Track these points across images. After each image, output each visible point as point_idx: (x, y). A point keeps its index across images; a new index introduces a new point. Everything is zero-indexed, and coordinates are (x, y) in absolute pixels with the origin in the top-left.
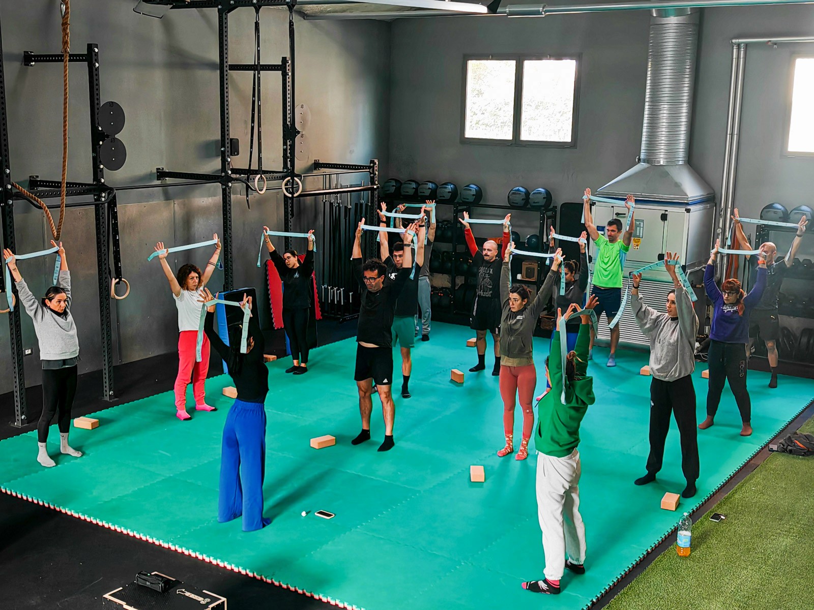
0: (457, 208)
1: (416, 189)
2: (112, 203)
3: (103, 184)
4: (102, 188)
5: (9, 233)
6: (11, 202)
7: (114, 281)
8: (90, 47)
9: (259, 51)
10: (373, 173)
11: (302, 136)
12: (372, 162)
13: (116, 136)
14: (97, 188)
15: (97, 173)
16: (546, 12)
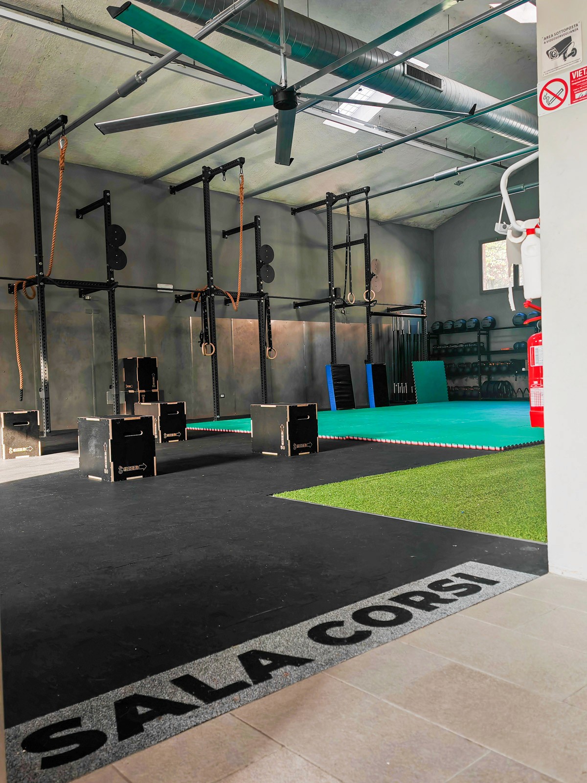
0: (479, 332)
1: (453, 325)
2: (267, 303)
3: (262, 292)
4: (263, 294)
5: (212, 312)
6: (213, 295)
7: (268, 349)
8: (256, 217)
9: (349, 222)
10: (423, 308)
11: (377, 277)
12: (422, 301)
13: (269, 264)
14: (260, 295)
15: (259, 286)
16: (525, 188)
